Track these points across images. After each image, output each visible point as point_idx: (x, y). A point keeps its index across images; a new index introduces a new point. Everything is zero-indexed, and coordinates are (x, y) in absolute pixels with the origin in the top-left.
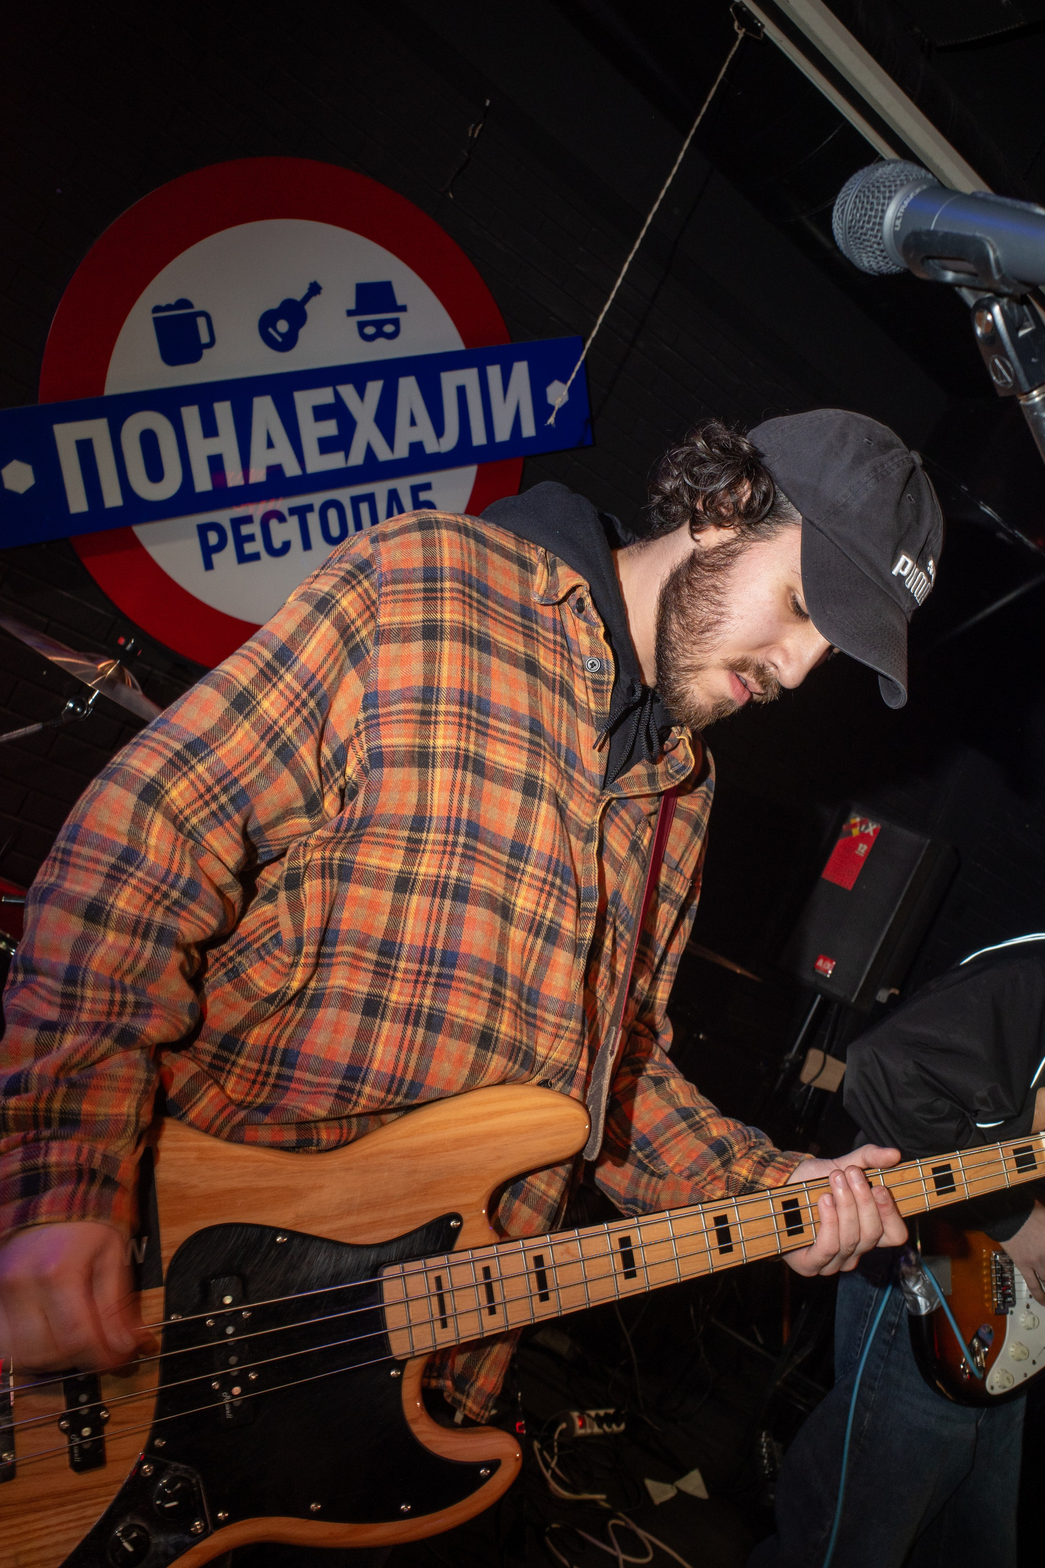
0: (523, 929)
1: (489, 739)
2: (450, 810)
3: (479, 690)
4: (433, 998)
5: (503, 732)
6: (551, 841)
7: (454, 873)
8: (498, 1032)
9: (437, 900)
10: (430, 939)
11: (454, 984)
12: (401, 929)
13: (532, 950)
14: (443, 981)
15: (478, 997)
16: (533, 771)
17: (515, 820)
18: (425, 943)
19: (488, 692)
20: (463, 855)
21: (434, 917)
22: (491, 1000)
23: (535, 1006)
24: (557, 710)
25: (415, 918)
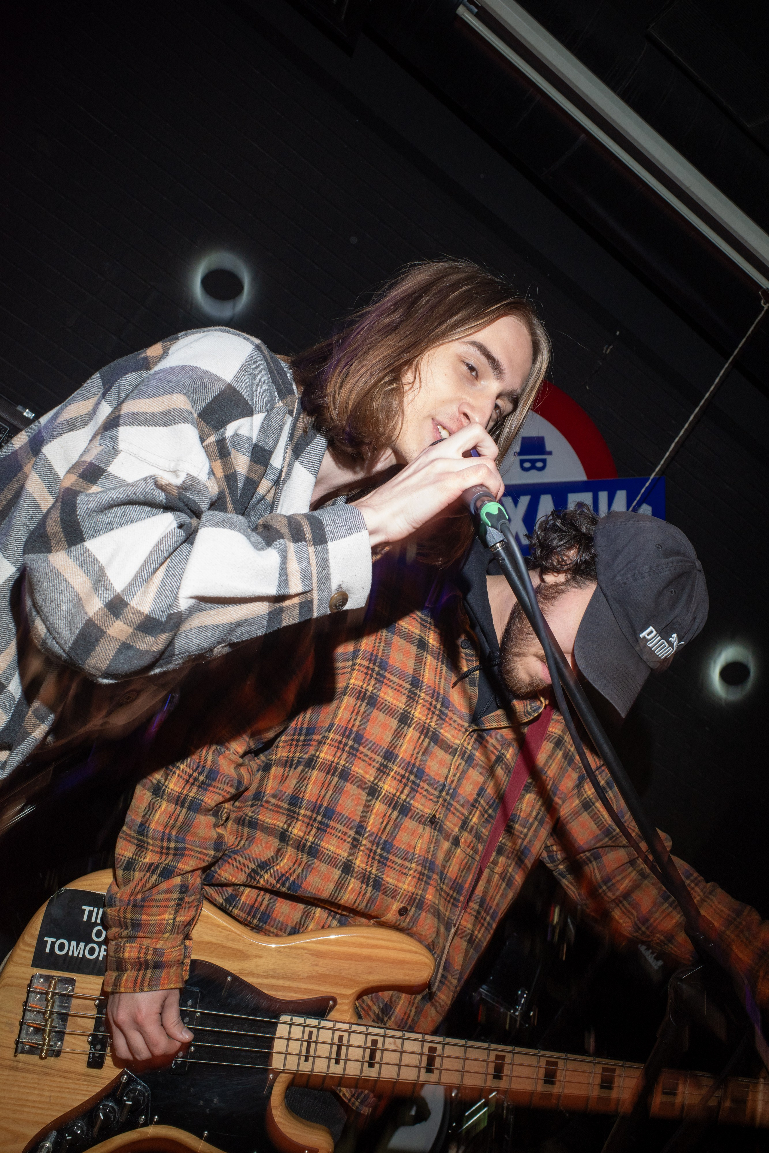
0: (385, 804)
1: (384, 685)
2: (348, 723)
3: (383, 655)
4: (315, 837)
5: (394, 682)
6: (411, 752)
7: (342, 762)
8: (354, 864)
9: (329, 776)
10: (320, 798)
11: (328, 830)
12: (303, 790)
13: (390, 817)
14: (322, 827)
15: (344, 840)
16: (408, 709)
17: (391, 736)
18: (317, 800)
19: (388, 657)
20: (349, 753)
21: (325, 786)
22: (352, 844)
23: (389, 852)
24: (438, 672)
25: (314, 784)
